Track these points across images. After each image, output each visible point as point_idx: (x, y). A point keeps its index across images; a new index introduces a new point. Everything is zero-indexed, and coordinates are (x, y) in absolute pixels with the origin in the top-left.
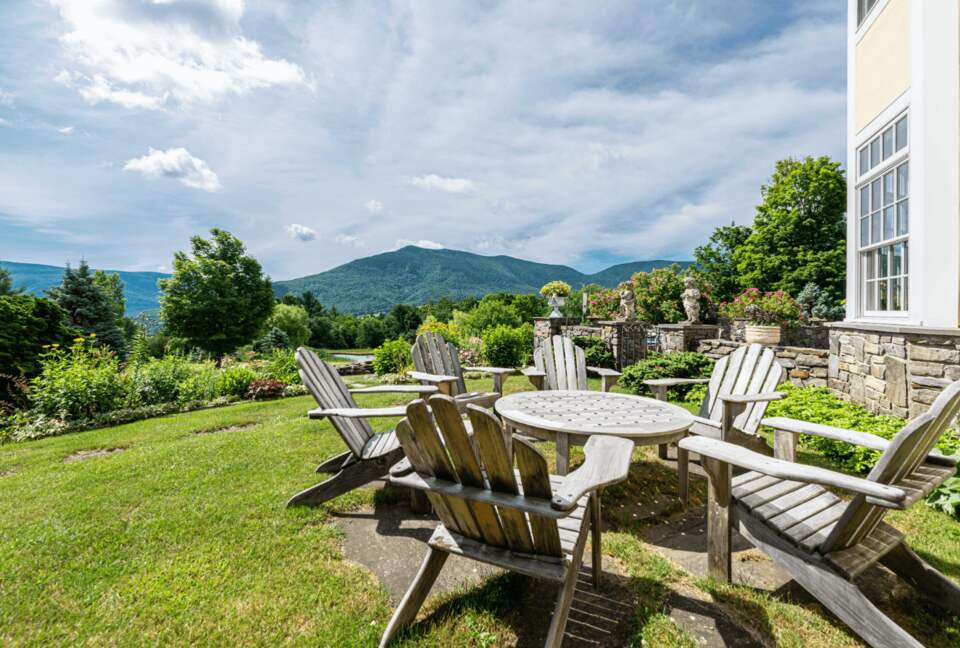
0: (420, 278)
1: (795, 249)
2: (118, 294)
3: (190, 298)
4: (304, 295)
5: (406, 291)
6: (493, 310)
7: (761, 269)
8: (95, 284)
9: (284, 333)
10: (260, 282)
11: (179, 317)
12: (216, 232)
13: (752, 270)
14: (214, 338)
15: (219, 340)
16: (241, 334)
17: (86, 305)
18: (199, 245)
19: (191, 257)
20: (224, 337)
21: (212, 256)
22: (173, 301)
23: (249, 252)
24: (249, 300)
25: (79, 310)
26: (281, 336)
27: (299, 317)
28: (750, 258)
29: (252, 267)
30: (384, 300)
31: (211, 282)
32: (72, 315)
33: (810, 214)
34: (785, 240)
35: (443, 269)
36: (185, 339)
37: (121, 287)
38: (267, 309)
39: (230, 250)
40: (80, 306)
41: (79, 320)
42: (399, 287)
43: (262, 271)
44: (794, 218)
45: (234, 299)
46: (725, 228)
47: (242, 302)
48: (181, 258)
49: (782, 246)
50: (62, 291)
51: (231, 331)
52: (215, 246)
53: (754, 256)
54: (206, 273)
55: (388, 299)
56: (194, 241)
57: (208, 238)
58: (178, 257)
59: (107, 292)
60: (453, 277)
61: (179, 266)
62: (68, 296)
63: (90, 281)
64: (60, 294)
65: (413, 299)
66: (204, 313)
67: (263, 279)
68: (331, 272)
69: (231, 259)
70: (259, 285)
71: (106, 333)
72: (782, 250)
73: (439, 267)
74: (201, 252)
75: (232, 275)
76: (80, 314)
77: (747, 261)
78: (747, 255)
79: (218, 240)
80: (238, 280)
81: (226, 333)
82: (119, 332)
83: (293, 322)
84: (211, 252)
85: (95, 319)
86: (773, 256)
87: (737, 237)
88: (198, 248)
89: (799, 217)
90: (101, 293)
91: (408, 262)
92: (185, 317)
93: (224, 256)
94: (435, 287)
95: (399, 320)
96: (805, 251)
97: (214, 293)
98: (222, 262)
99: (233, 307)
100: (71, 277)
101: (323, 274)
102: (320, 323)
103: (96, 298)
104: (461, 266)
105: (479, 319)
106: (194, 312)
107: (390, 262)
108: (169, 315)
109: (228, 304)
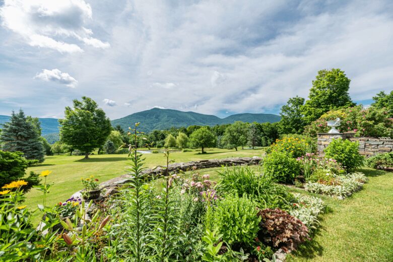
0: (159, 121)
1: (328, 106)
2: (38, 126)
3: (73, 127)
4: (117, 127)
5: (154, 125)
6: (203, 132)
7: (314, 114)
8: (27, 121)
9: (112, 142)
10: (105, 120)
11: (69, 136)
12: (84, 98)
13: (310, 115)
14: (85, 145)
15: (87, 146)
16: (97, 143)
17: (23, 131)
18: (77, 104)
19: (73, 109)
20: (90, 145)
21: (83, 109)
22: (66, 129)
23: (100, 107)
24: (101, 128)
25: (19, 133)
26: (111, 144)
27: (118, 135)
28: (309, 109)
29: (101, 114)
30: (146, 129)
31: (83, 120)
32: (16, 136)
33: (334, 92)
34: (324, 102)
35: (168, 116)
36: (71, 146)
37: (40, 123)
38: (108, 133)
39: (91, 106)
40: (19, 132)
41: (20, 138)
42: (151, 124)
43: (106, 115)
44: (329, 93)
45: (94, 127)
46: (294, 98)
47: (98, 129)
48: (68, 109)
49: (323, 105)
50: (11, 124)
51: (93, 142)
52: (84, 104)
53: (311, 109)
54: (81, 116)
55: (147, 128)
56: (75, 102)
57: (81, 100)
58: (67, 109)
59: (33, 125)
60: (172, 119)
61: (68, 113)
62: (14, 126)
63: (25, 119)
64: (9, 126)
65: (157, 128)
66: (81, 134)
67: (106, 119)
68: (124, 118)
69: (92, 110)
70: (104, 122)
71: (34, 144)
72: (323, 106)
73: (166, 116)
74: (77, 107)
75: (92, 117)
76: (20, 135)
77: (308, 111)
78: (307, 108)
79: (86, 102)
80: (95, 119)
81: (90, 143)
82: (40, 143)
83: (115, 137)
84: (83, 107)
85: (28, 138)
86: (318, 109)
87: (299, 102)
88: (76, 105)
89: (330, 92)
90: (31, 125)
91: (155, 114)
92: (71, 136)
93: (88, 109)
94: (165, 124)
95: (155, 136)
96: (332, 106)
97: (84, 125)
98: (87, 111)
99: (93, 131)
100: (15, 118)
101: (121, 119)
102: (125, 138)
103: (28, 128)
104: (174, 115)
105: (198, 135)
106: (76, 133)
107: (147, 114)
108: (64, 135)
109: (91, 130)
